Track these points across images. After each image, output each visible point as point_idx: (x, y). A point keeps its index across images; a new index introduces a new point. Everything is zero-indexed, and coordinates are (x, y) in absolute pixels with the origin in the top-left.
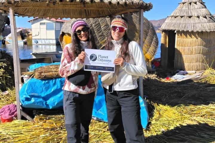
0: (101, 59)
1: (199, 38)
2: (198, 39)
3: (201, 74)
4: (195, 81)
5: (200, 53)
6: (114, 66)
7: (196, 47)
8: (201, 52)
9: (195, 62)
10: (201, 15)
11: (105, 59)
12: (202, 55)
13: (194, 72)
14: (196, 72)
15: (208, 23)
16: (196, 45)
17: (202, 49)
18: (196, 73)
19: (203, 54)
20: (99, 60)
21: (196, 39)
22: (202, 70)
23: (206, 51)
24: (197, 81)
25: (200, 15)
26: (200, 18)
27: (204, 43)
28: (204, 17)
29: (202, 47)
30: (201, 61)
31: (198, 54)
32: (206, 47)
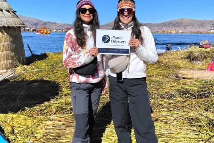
0: (115, 40)
1: (6, 34)
2: (4, 34)
3: (13, 72)
4: (11, 81)
5: (8, 50)
6: (128, 48)
7: (4, 43)
8: (9, 48)
9: (5, 60)
10: (4, 9)
11: (119, 40)
12: (11, 52)
13: (5, 71)
14: (7, 70)
15: (12, 18)
16: (4, 41)
17: (10, 46)
18: (7, 72)
19: (11, 50)
20: (112, 41)
21: (2, 34)
22: (13, 68)
23: (14, 47)
24: (13, 80)
25: (2, 9)
26: (3, 11)
27: (11, 39)
28: (7, 11)
29: (9, 43)
30: (10, 58)
31: (6, 51)
32: (14, 44)
